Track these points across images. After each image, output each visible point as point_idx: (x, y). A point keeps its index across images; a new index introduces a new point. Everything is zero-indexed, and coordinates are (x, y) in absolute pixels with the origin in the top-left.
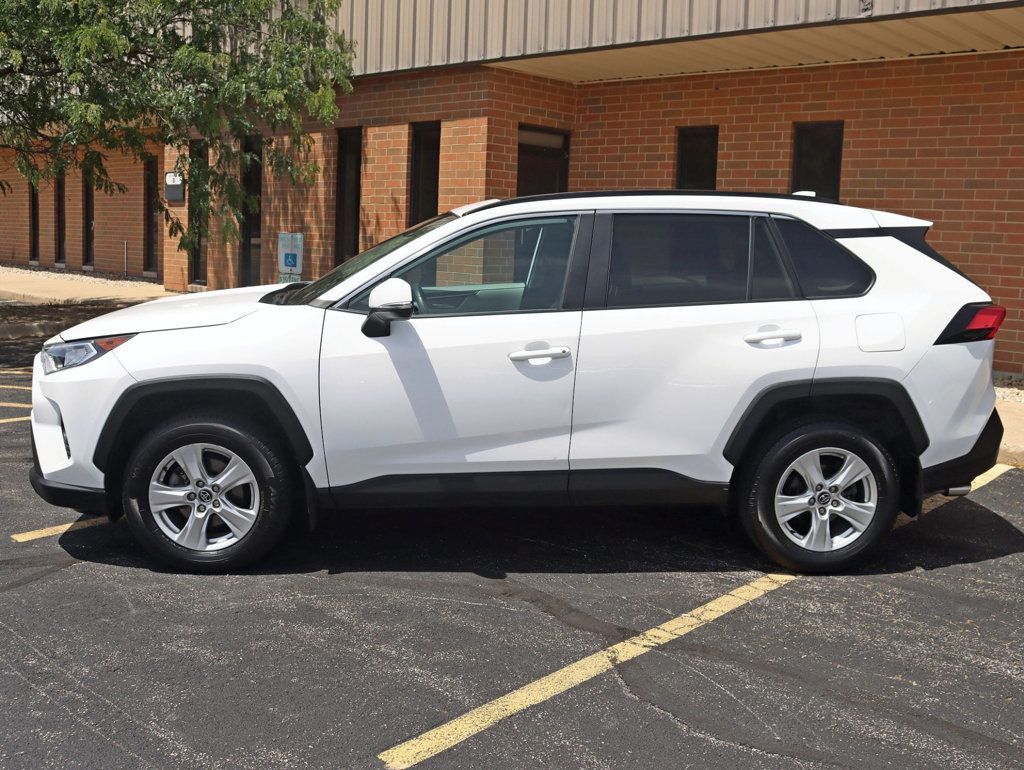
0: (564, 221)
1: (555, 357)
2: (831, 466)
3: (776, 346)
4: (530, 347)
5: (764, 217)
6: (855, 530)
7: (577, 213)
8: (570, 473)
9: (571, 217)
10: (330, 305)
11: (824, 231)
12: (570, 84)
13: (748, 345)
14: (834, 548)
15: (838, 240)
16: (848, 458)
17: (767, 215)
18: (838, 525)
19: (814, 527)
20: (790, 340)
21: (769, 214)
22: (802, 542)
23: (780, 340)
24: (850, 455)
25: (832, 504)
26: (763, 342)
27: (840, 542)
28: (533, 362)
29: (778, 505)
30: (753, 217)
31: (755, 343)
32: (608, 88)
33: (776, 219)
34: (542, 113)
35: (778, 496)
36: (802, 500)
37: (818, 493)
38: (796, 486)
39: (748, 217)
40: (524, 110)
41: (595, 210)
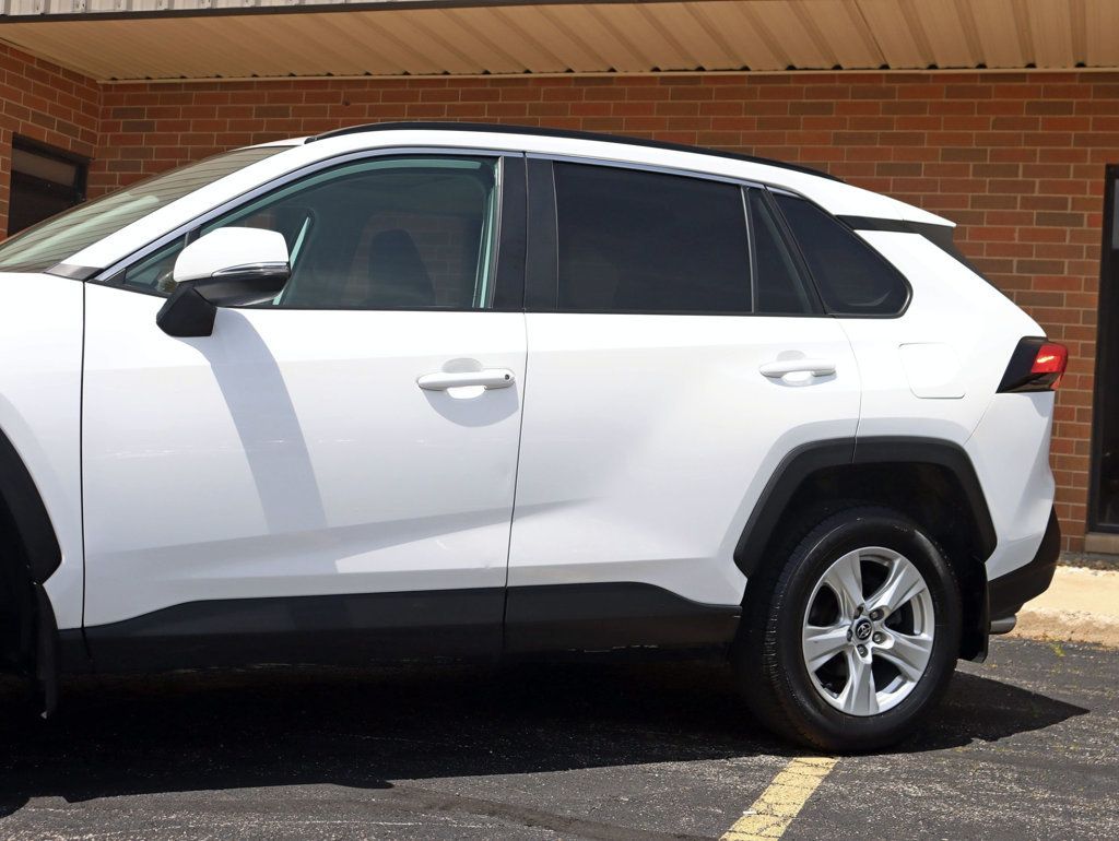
1: (492, 386)
2: (873, 578)
3: (803, 384)
4: (451, 367)
5: (759, 189)
6: (906, 678)
7: (493, 153)
8: (507, 592)
9: (488, 159)
10: (91, 276)
11: (837, 216)
12: (92, 82)
13: (765, 378)
14: (881, 711)
15: (857, 232)
16: (897, 563)
17: (762, 187)
18: (884, 672)
19: (854, 676)
20: (824, 374)
21: (765, 184)
22: (839, 701)
23: (807, 375)
24: (899, 560)
25: (874, 640)
26: (786, 377)
27: (887, 699)
28: (454, 393)
29: (807, 641)
30: (745, 187)
31: (775, 377)
32: (159, 93)
33: (775, 194)
34: (48, 122)
35: (807, 628)
36: (839, 633)
37: (856, 621)
38: (828, 610)
39: (738, 186)
40: (23, 113)
41: (524, 152)
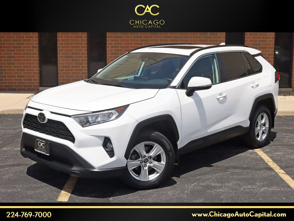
0: (212, 55)
4: (220, 95)
7: (214, 53)
25: (262, 128)
41: (217, 52)
